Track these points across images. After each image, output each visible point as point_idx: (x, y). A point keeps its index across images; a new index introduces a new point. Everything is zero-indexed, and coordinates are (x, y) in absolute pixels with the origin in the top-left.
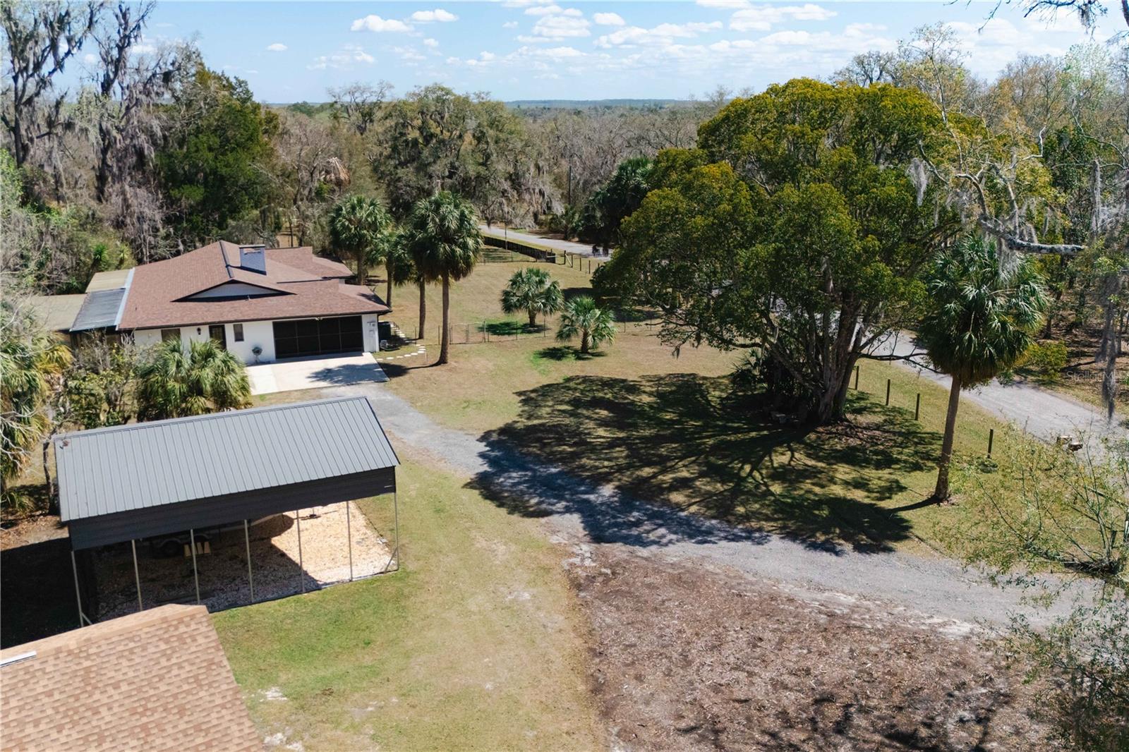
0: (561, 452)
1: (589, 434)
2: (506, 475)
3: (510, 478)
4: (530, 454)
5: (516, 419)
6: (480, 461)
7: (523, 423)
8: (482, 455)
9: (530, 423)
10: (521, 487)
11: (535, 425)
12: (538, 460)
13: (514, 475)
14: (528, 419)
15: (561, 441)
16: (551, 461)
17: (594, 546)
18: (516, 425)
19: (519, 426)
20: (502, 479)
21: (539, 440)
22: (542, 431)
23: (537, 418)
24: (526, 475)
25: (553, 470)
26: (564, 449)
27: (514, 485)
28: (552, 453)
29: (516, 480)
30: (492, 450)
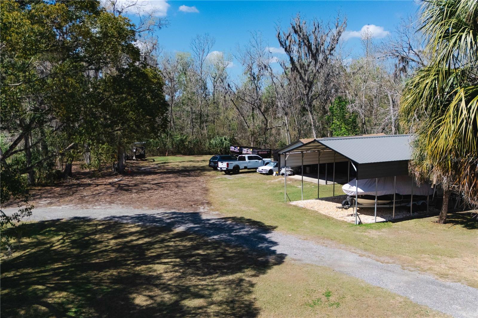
0: (208, 249)
1: (174, 266)
2: (250, 233)
3: (247, 231)
4: (235, 247)
5: (254, 280)
6: (273, 239)
7: (247, 275)
8: (275, 244)
9: (238, 275)
10: (238, 227)
11: (232, 273)
12: (228, 243)
13: (245, 233)
14: (241, 280)
15: (206, 259)
16: (218, 243)
17: (197, 211)
18: (253, 273)
19: (249, 272)
20: (253, 230)
21: (227, 259)
22: (224, 267)
23: (231, 282)
24: (236, 232)
25: (216, 237)
26: (204, 252)
27: (243, 228)
28: (216, 248)
29: (242, 230)
30: (268, 248)
